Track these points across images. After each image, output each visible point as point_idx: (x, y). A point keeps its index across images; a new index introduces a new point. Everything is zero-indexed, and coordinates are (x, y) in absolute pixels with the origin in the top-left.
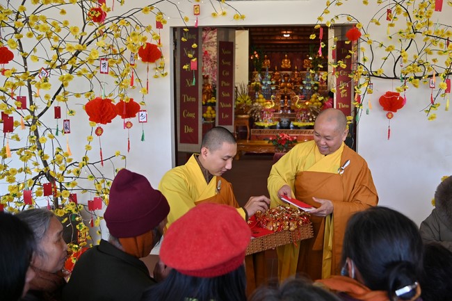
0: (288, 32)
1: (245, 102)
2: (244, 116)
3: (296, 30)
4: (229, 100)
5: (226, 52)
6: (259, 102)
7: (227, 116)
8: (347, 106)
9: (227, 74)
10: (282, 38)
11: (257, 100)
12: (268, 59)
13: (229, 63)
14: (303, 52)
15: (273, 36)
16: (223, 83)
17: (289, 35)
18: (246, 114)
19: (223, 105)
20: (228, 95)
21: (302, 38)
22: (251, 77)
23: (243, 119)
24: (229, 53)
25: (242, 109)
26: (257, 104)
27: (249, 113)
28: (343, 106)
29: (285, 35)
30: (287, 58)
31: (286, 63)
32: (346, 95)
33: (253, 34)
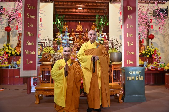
0: (81, 6)
1: (49, 52)
2: (48, 63)
3: (86, 4)
4: (33, 48)
5: (31, 7)
6: (60, 52)
7: (31, 62)
8: (133, 53)
9: (32, 26)
10: (77, 11)
11: (59, 51)
12: (67, 25)
13: (33, 17)
14: (91, 21)
15: (71, 8)
16: (28, 33)
17: (81, 8)
18: (50, 61)
19: (27, 53)
20: (32, 44)
21: (90, 11)
22: (55, 36)
23: (46, 65)
24: (34, 8)
25: (46, 57)
26: (58, 53)
27: (51, 60)
28: (130, 53)
29: (79, 8)
30: (80, 25)
31: (79, 28)
32: (132, 44)
33: (56, 7)
